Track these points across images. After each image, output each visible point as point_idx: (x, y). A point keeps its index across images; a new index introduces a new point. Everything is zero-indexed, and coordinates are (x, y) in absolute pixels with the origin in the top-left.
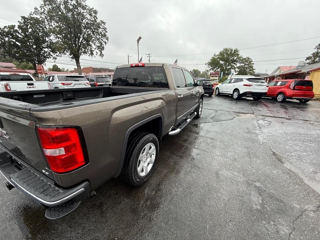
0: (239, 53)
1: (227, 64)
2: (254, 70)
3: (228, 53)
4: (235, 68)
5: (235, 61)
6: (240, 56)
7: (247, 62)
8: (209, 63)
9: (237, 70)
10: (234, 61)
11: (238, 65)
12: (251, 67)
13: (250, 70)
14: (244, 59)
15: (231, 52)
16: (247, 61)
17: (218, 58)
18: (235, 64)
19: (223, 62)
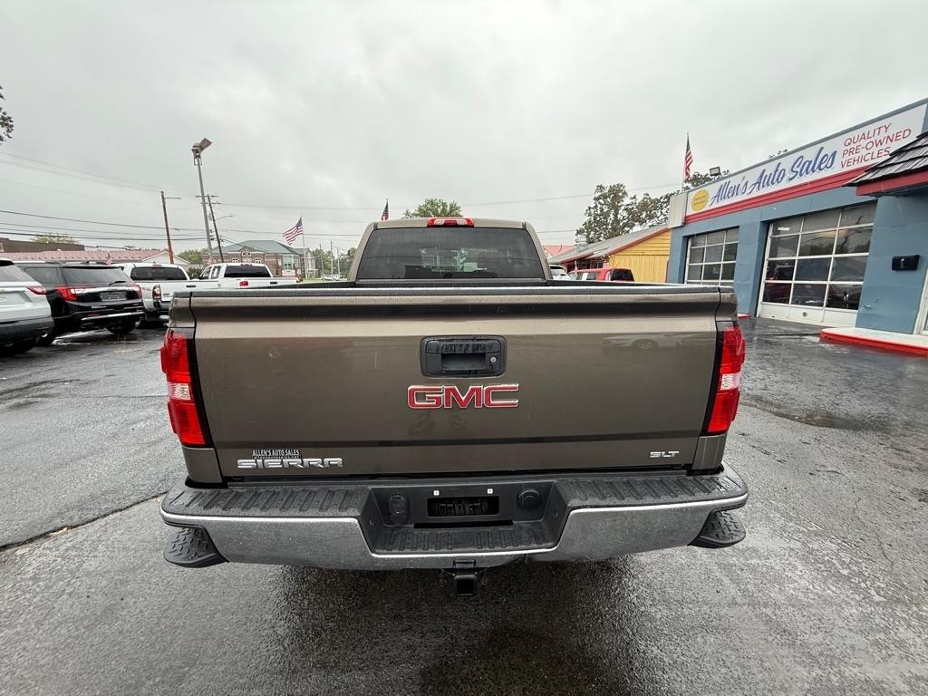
0: (461, 212)
15: (444, 208)
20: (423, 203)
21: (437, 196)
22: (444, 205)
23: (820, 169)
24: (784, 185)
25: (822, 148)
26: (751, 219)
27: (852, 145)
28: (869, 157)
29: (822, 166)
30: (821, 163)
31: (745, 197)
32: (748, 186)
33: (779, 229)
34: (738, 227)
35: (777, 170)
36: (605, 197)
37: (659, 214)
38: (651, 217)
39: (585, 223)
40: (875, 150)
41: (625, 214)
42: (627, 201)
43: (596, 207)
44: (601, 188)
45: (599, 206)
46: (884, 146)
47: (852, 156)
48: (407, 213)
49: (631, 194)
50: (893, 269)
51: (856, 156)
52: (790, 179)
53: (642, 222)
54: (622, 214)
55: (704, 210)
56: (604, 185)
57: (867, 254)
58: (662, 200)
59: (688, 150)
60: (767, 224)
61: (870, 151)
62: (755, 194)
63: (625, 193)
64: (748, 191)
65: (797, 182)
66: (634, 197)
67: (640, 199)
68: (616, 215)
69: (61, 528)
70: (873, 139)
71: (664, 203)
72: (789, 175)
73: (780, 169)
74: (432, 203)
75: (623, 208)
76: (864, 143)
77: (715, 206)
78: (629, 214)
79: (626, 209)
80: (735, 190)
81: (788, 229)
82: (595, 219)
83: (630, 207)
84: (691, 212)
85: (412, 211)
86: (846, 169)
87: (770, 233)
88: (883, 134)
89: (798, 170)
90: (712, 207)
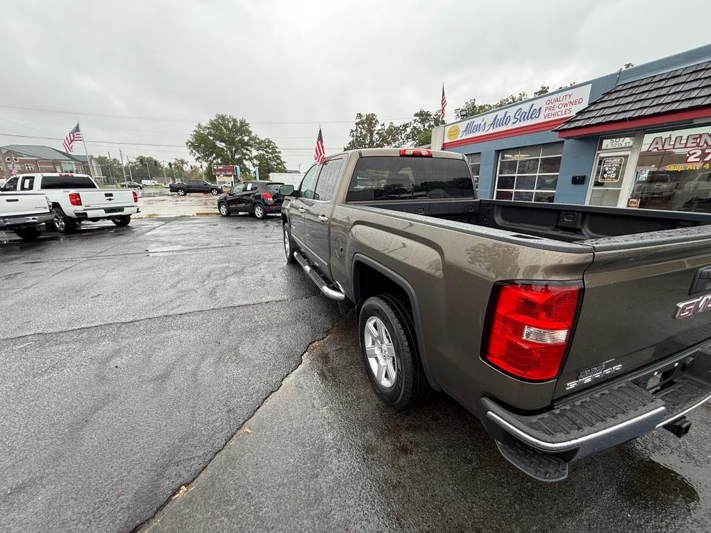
0: (250, 129)
1: (234, 149)
2: (285, 164)
3: (228, 126)
4: (250, 159)
5: (247, 144)
6: (253, 134)
7: (269, 149)
8: (190, 144)
9: (255, 162)
10: (245, 145)
11: (255, 153)
12: (278, 158)
13: (279, 164)
14: (262, 141)
15: (234, 125)
16: (267, 146)
17: (210, 134)
18: (247, 150)
19: (223, 144)
20: (214, 118)
21: (228, 113)
22: (235, 121)
23: (532, 119)
24: (510, 127)
25: (533, 105)
26: (488, 148)
27: (551, 105)
28: (560, 113)
29: (533, 117)
30: (532, 114)
31: (484, 133)
32: (487, 125)
33: (505, 156)
34: (480, 153)
35: (505, 116)
36: (363, 123)
37: (400, 138)
38: (395, 141)
39: (350, 143)
40: (563, 109)
41: (377, 137)
42: (378, 127)
43: (357, 130)
44: (360, 115)
45: (359, 129)
46: (568, 107)
47: (550, 112)
48: (199, 126)
49: (381, 123)
50: (572, 183)
51: (553, 112)
52: (514, 123)
53: (389, 143)
54: (376, 137)
55: (457, 139)
56: (362, 114)
57: (558, 174)
58: (401, 128)
59: (443, 95)
60: (498, 152)
61: (560, 110)
62: (491, 131)
63: (377, 121)
64: (486, 129)
65: (518, 125)
66: (383, 125)
67: (387, 127)
68: (371, 139)
69: (178, 490)
70: (562, 102)
71: (402, 130)
72: (513, 120)
73: (507, 116)
74: (223, 118)
75: (375, 132)
76: (557, 104)
77: (464, 137)
78: (380, 138)
79: (378, 133)
80: (478, 128)
81: (510, 156)
82: (357, 139)
83: (381, 132)
84: (447, 140)
85: (204, 124)
86: (547, 120)
87: (500, 158)
88: (568, 100)
89: (519, 117)
90: (462, 138)
